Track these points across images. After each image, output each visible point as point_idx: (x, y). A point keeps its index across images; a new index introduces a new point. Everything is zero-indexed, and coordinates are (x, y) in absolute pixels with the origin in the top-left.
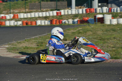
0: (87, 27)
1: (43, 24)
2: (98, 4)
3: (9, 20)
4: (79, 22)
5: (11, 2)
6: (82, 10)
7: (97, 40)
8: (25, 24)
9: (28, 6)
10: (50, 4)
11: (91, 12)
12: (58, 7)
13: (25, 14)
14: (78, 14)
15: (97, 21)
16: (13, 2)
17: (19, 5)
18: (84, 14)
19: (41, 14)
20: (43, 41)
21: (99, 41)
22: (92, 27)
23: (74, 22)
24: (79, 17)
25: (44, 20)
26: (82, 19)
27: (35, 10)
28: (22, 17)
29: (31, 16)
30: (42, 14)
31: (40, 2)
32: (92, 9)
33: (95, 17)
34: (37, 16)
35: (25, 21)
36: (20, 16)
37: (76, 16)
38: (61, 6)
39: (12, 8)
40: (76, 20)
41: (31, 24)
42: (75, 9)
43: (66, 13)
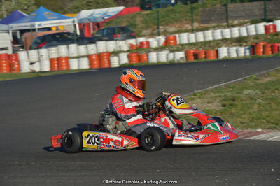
1: (234, 55)
3: (156, 50)
5: (160, 9)
8: (193, 57)
9: (197, 15)
10: (250, 8)
12: (268, 14)
13: (192, 35)
16: (165, 9)
17: (178, 15)
19: (227, 33)
20: (235, 95)
25: (235, 46)
27: (214, 25)
28: (185, 41)
29: (205, 37)
30: (231, 31)
31: (225, 5)
34: (219, 37)
35: (192, 51)
36: (180, 40)
38: (276, 10)
39: (163, 23)
41: (206, 57)
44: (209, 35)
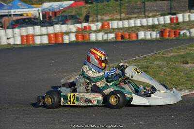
1: (149, 37)
3: (95, 32)
5: (98, 4)
8: (120, 38)
9: (124, 9)
10: (161, 5)
12: (173, 9)
13: (120, 23)
16: (102, 4)
17: (111, 8)
19: (145, 22)
20: (149, 64)
25: (150, 31)
27: (135, 16)
28: (115, 26)
29: (129, 24)
30: (147, 21)
31: (144, 3)
34: (139, 25)
35: (120, 34)
36: (112, 25)
38: (178, 7)
39: (101, 13)
41: (129, 38)
43: (187, 19)
44: (132, 23)
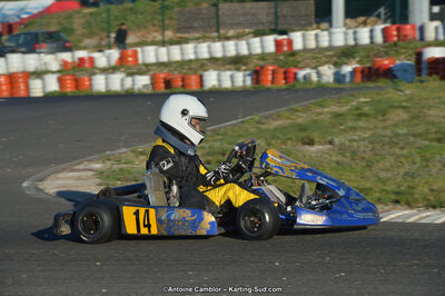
0: (388, 92)
1: (227, 84)
2: (431, 9)
3: (104, 71)
4: (359, 76)
5: (112, 7)
6: (371, 31)
7: (427, 143)
8: (163, 85)
9: (171, 18)
10: (253, 11)
11: (402, 37)
12: (281, 21)
13: (163, 50)
14: (356, 45)
15: (424, 72)
16: (120, 7)
17: (140, 17)
18: (379, 45)
19: (218, 49)
21: (434, 143)
22: (407, 92)
23: (339, 78)
24: (357, 59)
25: (230, 69)
26: (368, 65)
27: (197, 35)
28: (151, 59)
29: (182, 54)
30: (224, 47)
31: (216, 5)
32: (408, 27)
33: (419, 55)
34: (205, 55)
35: (162, 76)
36: (143, 57)
37: (347, 53)
38: (292, 16)
40: (347, 69)
41: (183, 86)
42: (344, 29)
43: (312, 44)
44: (190, 51)
